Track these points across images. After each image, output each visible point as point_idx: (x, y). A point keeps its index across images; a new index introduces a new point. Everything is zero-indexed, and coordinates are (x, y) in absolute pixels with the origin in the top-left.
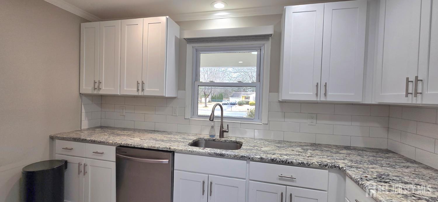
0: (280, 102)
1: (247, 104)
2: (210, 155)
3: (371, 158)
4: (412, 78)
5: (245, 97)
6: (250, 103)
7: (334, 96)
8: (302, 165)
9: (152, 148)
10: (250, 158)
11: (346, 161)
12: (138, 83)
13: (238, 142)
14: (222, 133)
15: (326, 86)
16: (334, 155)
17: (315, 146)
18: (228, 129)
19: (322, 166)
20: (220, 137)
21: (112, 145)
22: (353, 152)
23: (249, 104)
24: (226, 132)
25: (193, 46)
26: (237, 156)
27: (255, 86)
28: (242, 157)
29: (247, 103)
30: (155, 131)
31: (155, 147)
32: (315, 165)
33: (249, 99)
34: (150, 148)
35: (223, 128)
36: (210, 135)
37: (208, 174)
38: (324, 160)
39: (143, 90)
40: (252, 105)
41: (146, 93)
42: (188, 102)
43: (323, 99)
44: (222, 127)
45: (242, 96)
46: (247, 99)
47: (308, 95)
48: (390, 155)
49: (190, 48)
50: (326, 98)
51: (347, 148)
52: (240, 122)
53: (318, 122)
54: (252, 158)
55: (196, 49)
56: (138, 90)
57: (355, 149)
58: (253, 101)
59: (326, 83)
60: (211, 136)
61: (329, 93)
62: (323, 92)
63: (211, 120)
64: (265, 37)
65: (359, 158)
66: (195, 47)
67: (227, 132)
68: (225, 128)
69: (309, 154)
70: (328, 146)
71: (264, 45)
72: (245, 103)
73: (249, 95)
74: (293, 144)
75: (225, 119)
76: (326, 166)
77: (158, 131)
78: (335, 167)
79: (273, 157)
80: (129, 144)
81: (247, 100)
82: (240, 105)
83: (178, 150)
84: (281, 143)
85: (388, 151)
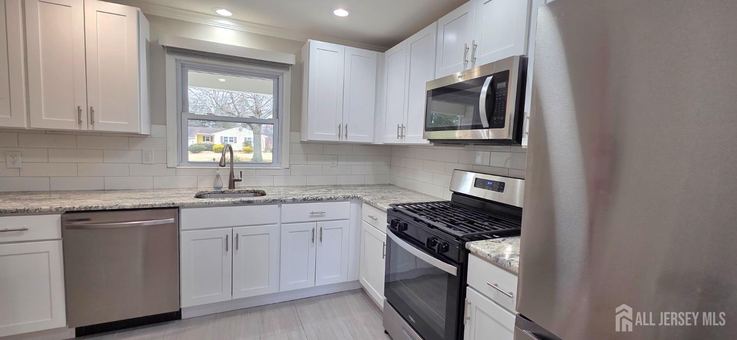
0: (302, 142)
1: (208, 150)
2: (235, 204)
3: (378, 190)
4: (400, 126)
5: (204, 137)
6: (214, 147)
7: (354, 137)
8: (330, 200)
9: (141, 207)
10: (282, 201)
11: (362, 193)
12: (79, 110)
13: (257, 191)
14: (232, 183)
15: (346, 127)
16: (354, 191)
17: (336, 186)
18: (241, 177)
19: (346, 198)
20: (230, 188)
21: (50, 212)
22: (367, 187)
23: (212, 151)
24: (238, 180)
25: (176, 59)
26: (267, 200)
27: (273, 124)
28: (273, 200)
29: (210, 148)
30: (104, 190)
31: (146, 205)
32: (341, 198)
33: (212, 141)
34: (137, 207)
35: (234, 177)
36: (214, 187)
37: (232, 227)
38: (346, 194)
39: (92, 122)
40: (216, 151)
41: (98, 128)
42: (172, 142)
43: (344, 140)
44: (232, 175)
45: (198, 135)
46: (207, 140)
47: (331, 135)
48: (392, 187)
49: (171, 61)
50: (347, 139)
51: (362, 186)
52: (255, 168)
53: (339, 163)
54: (284, 200)
55: (181, 64)
56: (80, 122)
57: (368, 185)
58: (220, 143)
59: (347, 125)
60: (216, 188)
61: (349, 135)
62: (344, 133)
63: (221, 166)
64: (284, 66)
65: (370, 191)
66: (180, 60)
67: (241, 180)
68: (237, 176)
69: (334, 192)
70: (346, 186)
71: (282, 74)
72: (206, 148)
73: (213, 134)
74: (316, 187)
75: (238, 165)
76: (348, 198)
77: (110, 190)
78: (355, 197)
79: (304, 197)
80: (91, 207)
81: (208, 143)
82: (194, 153)
83: (187, 203)
84: (305, 187)
85: (390, 185)
